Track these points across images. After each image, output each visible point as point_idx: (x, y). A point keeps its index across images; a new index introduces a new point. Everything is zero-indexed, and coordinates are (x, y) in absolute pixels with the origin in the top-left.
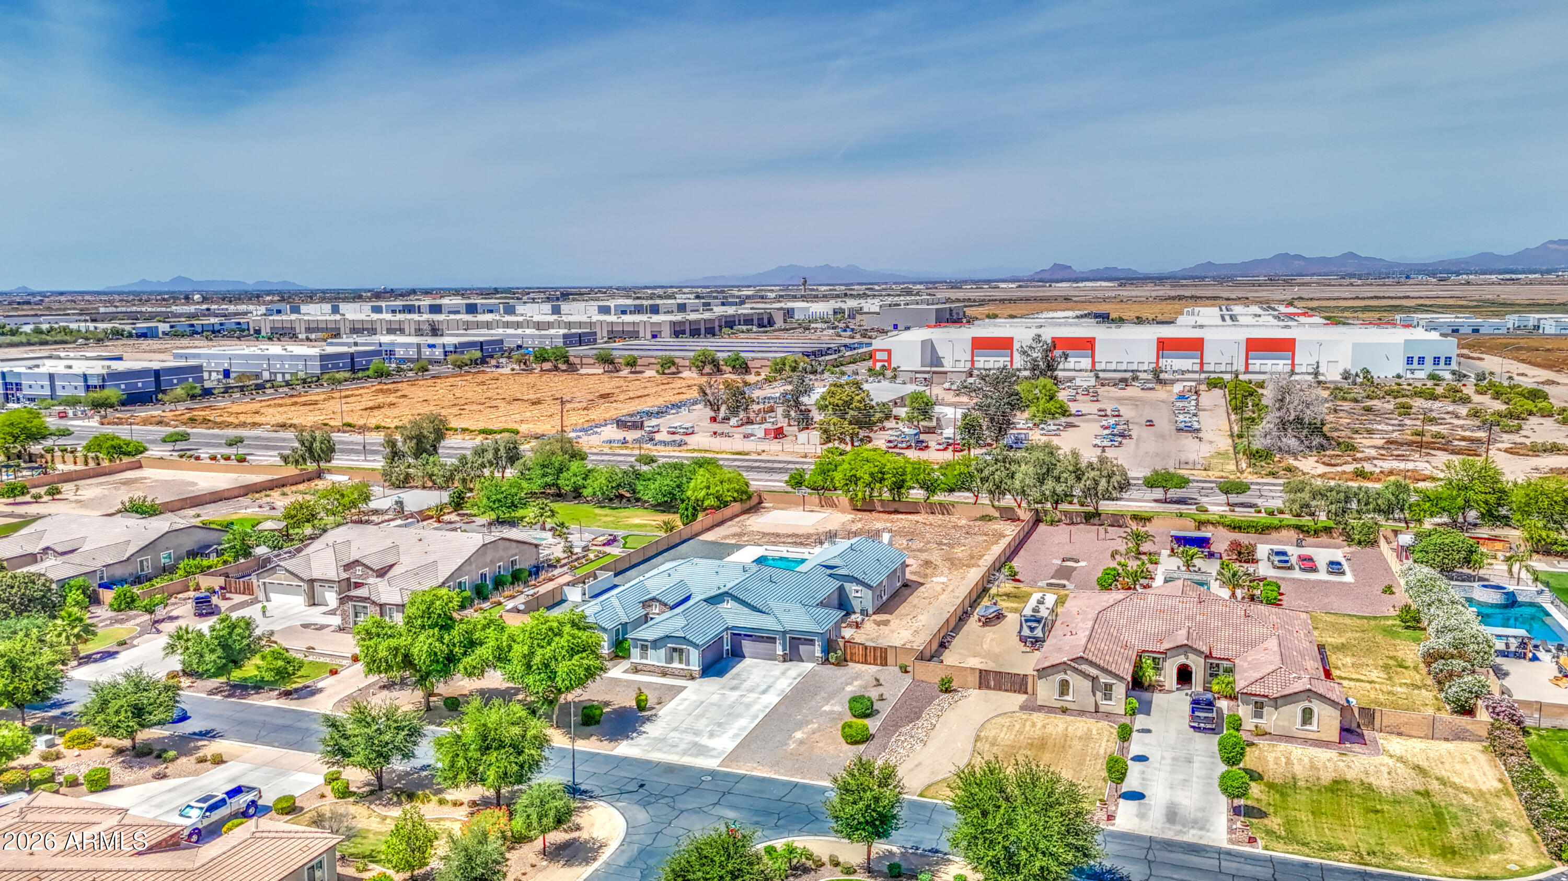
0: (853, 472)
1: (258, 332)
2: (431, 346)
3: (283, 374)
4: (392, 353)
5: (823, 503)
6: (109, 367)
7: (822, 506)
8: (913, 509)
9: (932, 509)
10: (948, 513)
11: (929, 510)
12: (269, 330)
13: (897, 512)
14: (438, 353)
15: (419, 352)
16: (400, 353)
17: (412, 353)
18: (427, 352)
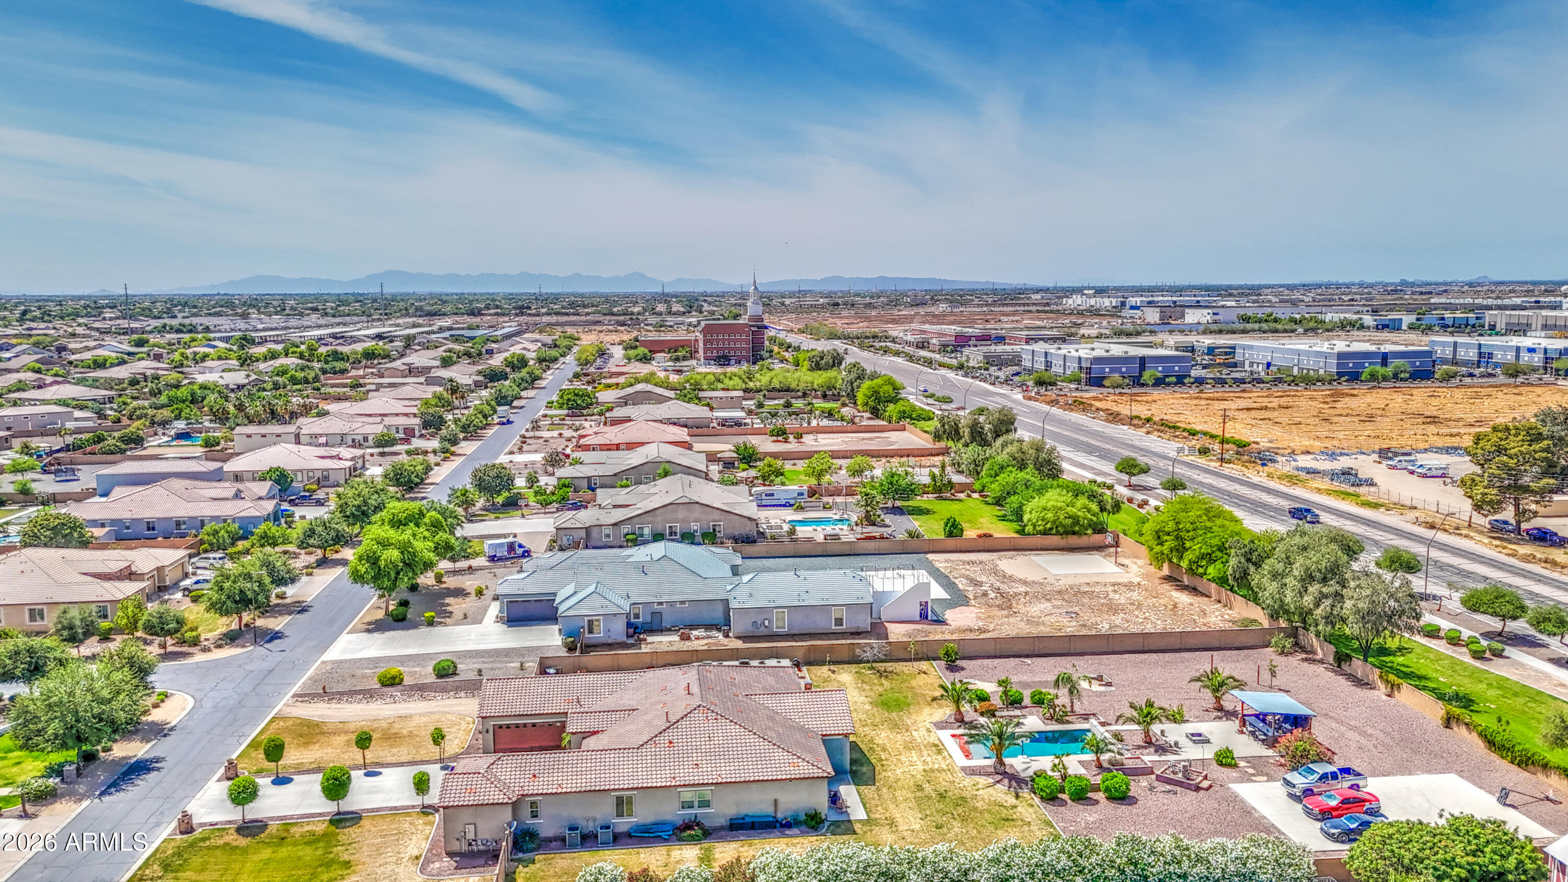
1: (1492, 327)
2: (1531, 350)
3: (1308, 370)
4: (1490, 355)
6: (1126, 352)
8: (1207, 590)
11: (1218, 596)
12: (1504, 326)
13: (1192, 590)
14: (1537, 359)
15: (1518, 357)
16: (1499, 356)
17: (1510, 357)
18: (1525, 357)
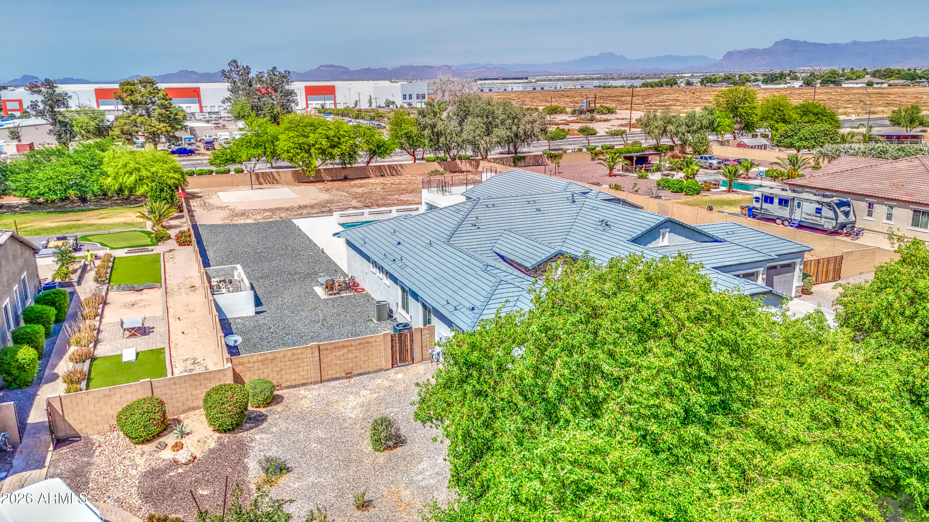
0: (302, 140)
5: (262, 180)
7: (260, 184)
8: (362, 173)
9: (381, 171)
10: (398, 174)
11: (378, 173)
13: (346, 179)
